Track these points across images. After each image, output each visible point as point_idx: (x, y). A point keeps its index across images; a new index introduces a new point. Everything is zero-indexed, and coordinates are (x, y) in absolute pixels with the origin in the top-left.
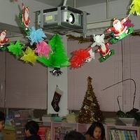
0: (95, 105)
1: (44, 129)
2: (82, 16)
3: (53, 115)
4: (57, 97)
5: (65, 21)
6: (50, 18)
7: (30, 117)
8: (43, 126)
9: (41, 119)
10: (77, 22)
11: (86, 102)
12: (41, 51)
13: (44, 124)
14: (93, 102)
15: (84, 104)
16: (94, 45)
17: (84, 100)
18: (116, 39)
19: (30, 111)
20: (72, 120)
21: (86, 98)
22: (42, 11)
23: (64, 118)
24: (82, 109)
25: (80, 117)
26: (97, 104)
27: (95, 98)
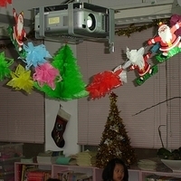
0: (122, 138)
1: (41, 175)
2: (107, 16)
3: (55, 154)
4: (61, 123)
5: (80, 26)
6: (55, 20)
7: (17, 155)
8: (39, 171)
9: (35, 161)
10: (99, 27)
11: (108, 133)
12: (43, 78)
13: (40, 168)
14: (120, 134)
15: (105, 137)
16: (127, 65)
17: (105, 131)
18: (163, 56)
19: (16, 146)
20: (86, 162)
21: (107, 127)
22: (42, 9)
23: (73, 159)
24: (102, 144)
25: (99, 157)
26: (125, 136)
27: (123, 126)
